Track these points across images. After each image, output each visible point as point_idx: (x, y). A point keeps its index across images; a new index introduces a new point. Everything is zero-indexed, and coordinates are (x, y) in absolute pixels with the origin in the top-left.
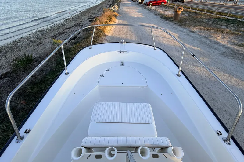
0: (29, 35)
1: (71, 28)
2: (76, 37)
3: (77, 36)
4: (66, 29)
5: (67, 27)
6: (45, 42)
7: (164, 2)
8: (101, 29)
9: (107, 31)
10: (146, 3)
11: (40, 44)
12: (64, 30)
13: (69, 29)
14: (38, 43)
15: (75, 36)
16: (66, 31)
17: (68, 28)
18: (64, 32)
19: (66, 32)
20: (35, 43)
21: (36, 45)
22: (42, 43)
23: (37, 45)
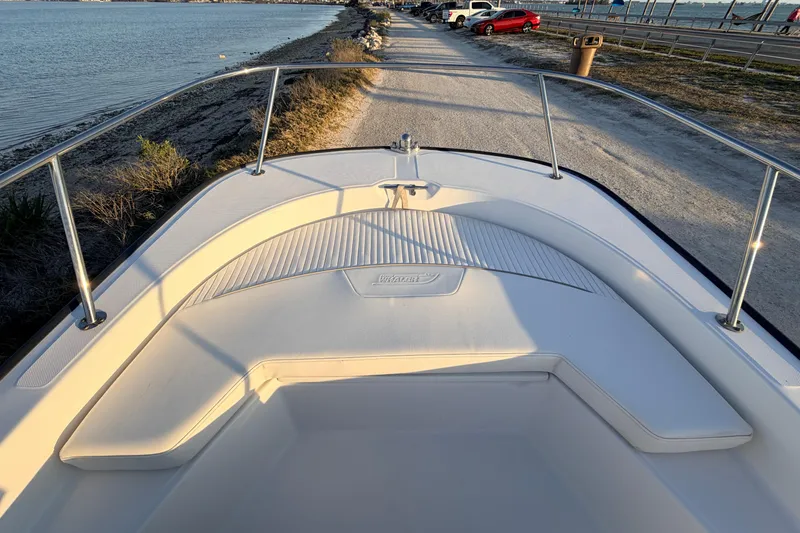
0: (75, 129)
1: (222, 103)
2: (235, 134)
3: (238, 130)
4: (205, 108)
5: (210, 102)
6: (128, 150)
7: (532, 25)
8: (323, 106)
9: (344, 112)
10: (475, 25)
11: (109, 157)
12: (196, 112)
13: (217, 107)
14: (102, 153)
15: (235, 130)
16: (204, 113)
17: (213, 105)
18: (196, 116)
19: (205, 118)
20: (92, 154)
21: (93, 162)
22: (116, 154)
23: (98, 162)
